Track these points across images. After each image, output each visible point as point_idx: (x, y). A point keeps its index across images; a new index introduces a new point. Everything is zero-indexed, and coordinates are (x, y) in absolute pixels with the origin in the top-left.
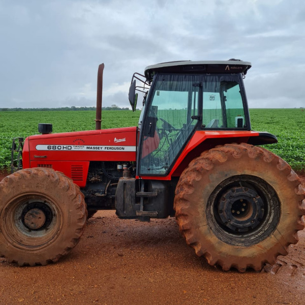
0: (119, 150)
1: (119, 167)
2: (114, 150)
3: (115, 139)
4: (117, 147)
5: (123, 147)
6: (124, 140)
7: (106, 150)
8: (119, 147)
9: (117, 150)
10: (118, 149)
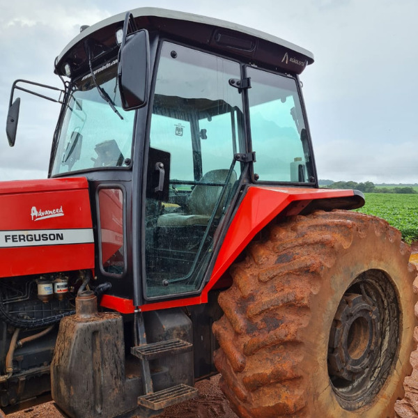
0: (49, 242)
1: (44, 289)
2: (34, 243)
3: (34, 212)
4: (42, 232)
5: (59, 232)
6: (58, 213)
7: (10, 244)
8: (48, 232)
9: (42, 243)
10: (45, 237)
